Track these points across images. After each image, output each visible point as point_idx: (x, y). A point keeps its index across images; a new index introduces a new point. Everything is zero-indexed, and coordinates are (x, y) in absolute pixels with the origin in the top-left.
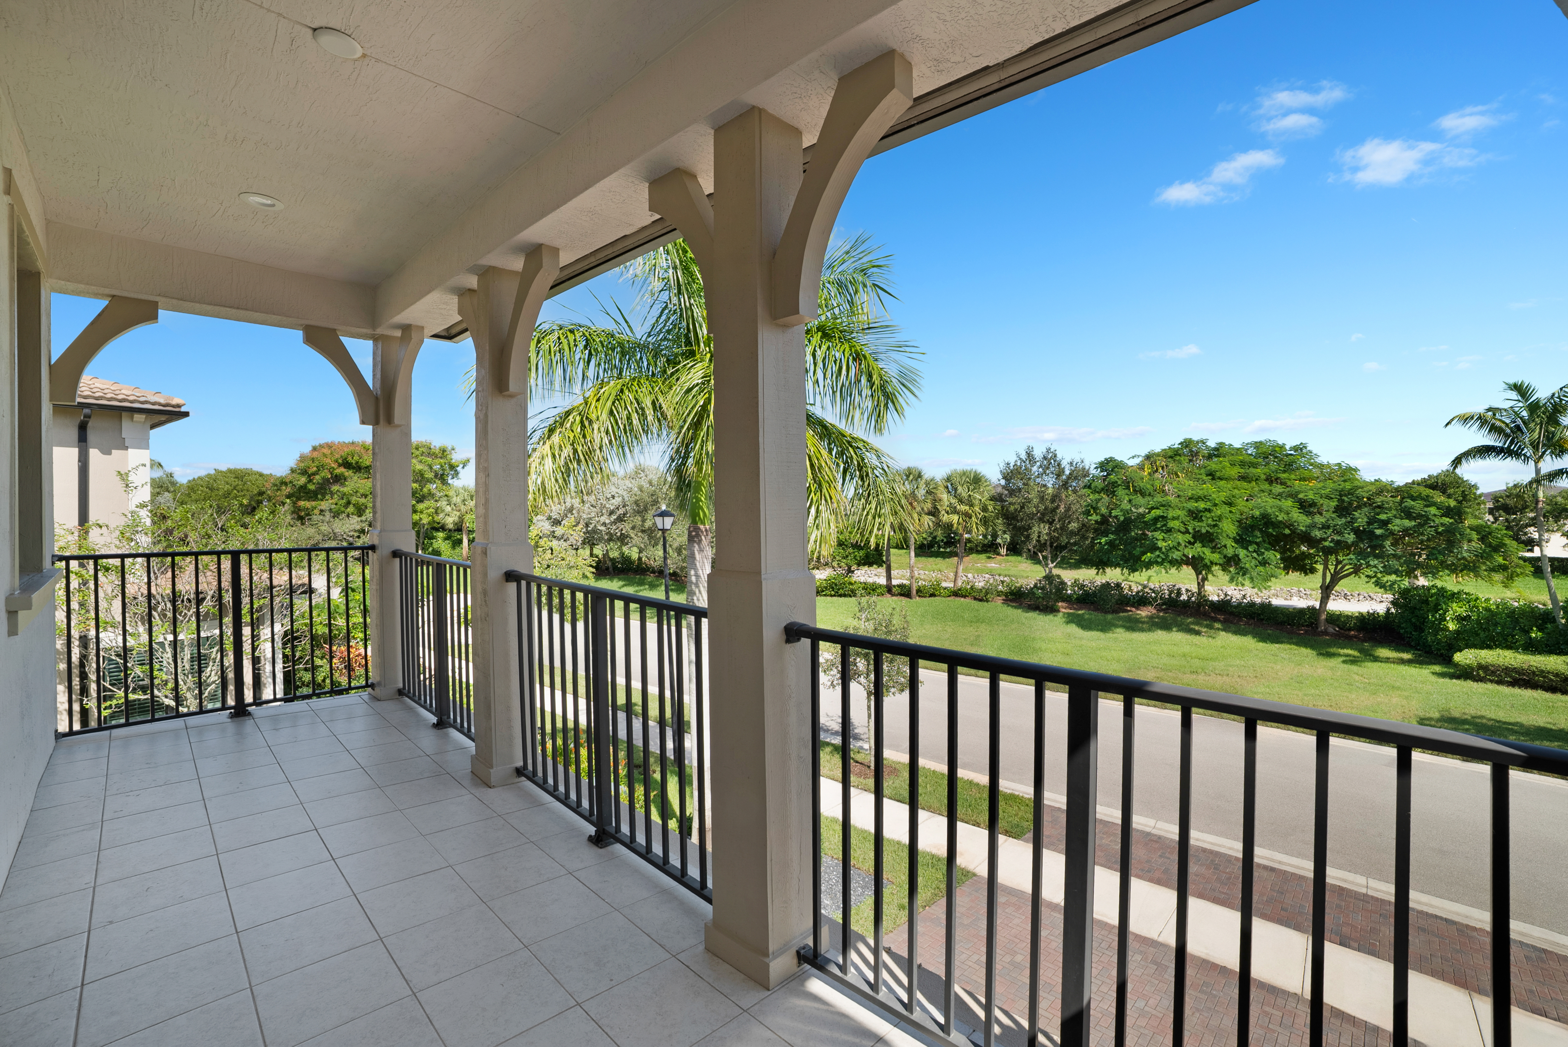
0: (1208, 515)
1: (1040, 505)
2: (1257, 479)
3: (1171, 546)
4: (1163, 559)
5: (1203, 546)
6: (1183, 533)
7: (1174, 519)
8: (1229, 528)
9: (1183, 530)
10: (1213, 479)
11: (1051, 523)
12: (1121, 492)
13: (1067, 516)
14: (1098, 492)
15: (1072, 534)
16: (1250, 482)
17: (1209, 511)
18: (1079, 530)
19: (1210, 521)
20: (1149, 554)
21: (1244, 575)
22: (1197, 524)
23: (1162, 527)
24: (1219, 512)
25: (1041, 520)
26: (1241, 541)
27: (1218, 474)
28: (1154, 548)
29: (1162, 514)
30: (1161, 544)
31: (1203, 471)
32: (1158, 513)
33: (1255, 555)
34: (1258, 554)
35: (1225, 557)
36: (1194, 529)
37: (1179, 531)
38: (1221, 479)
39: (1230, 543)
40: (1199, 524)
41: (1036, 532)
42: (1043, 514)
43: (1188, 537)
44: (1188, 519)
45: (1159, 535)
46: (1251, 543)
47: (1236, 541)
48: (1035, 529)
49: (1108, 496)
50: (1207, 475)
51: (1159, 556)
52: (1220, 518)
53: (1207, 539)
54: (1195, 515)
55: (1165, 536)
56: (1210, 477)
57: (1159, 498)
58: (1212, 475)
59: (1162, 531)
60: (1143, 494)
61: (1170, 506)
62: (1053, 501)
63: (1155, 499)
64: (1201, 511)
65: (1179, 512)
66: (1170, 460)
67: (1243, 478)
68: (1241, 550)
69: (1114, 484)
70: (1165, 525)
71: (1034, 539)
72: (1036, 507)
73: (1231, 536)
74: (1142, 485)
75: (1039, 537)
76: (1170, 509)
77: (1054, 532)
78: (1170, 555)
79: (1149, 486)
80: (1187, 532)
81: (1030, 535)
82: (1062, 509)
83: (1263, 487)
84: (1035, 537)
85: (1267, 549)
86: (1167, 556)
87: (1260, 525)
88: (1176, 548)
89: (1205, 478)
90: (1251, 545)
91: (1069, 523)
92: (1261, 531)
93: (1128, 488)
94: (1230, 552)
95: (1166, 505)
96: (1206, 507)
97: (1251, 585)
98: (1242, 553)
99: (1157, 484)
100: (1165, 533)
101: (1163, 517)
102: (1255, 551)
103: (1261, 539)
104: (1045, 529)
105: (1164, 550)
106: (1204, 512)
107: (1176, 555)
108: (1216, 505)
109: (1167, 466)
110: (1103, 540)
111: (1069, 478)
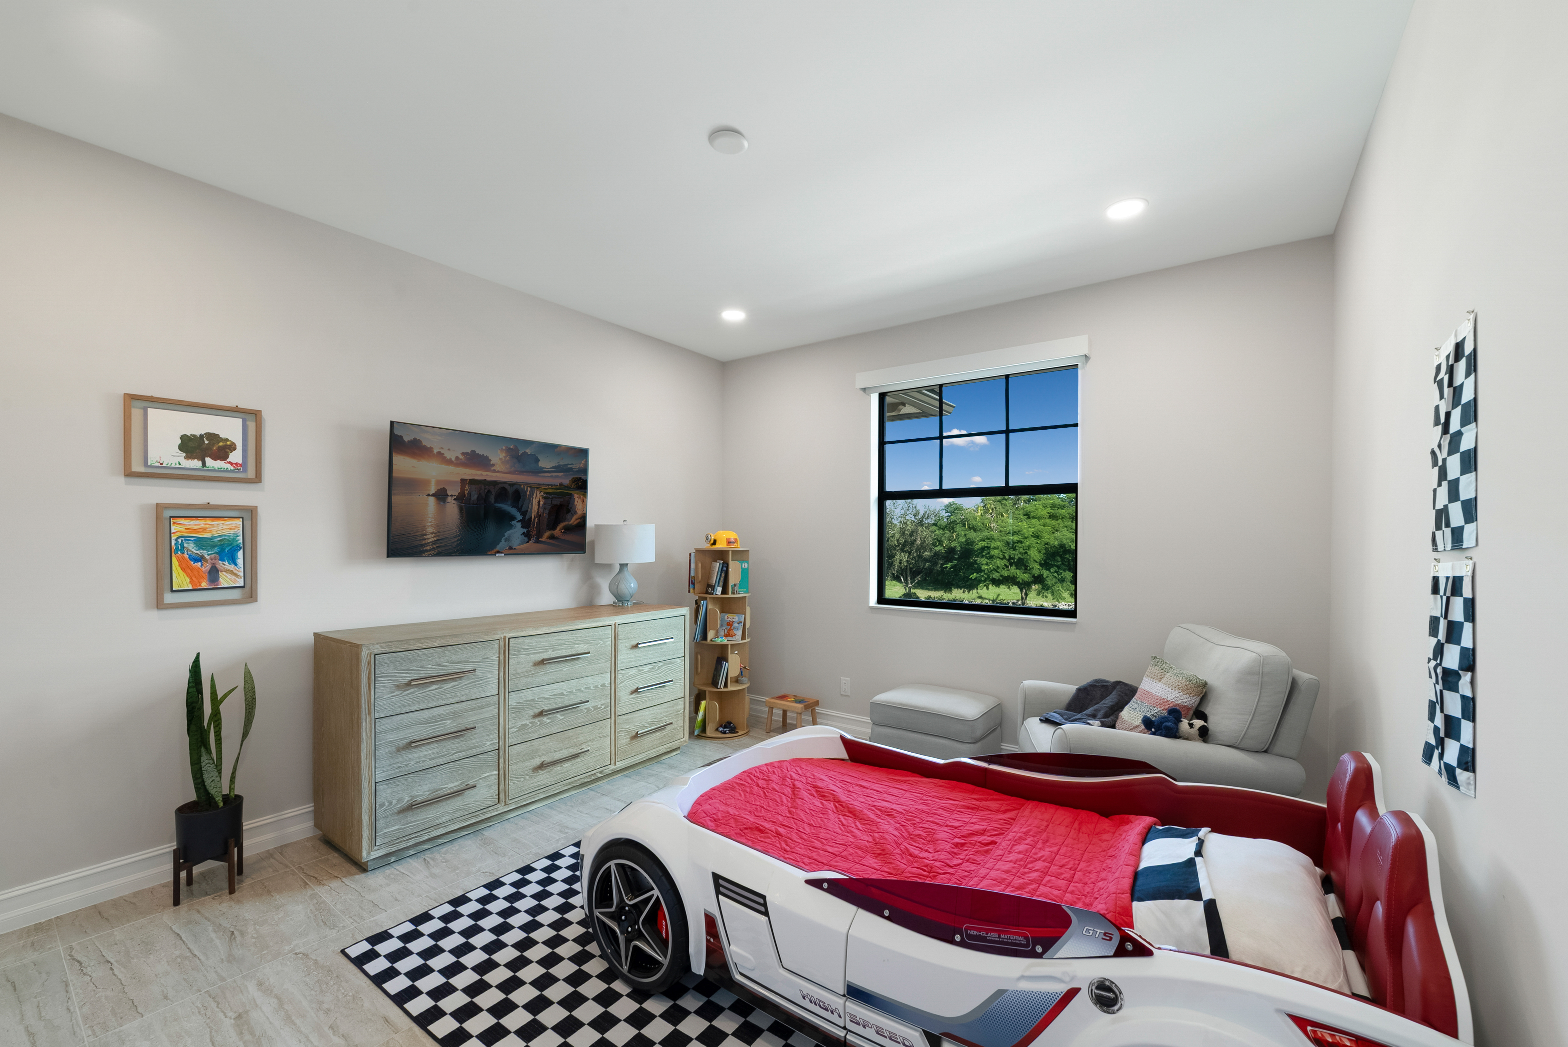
0: (1020, 545)
1: (901, 539)
2: (1063, 518)
3: (992, 569)
4: (986, 578)
5: (1017, 569)
6: (1002, 559)
7: (995, 548)
8: (1035, 555)
9: (1001, 556)
10: (1029, 518)
11: (910, 553)
12: (958, 528)
13: (922, 547)
14: (942, 529)
15: (926, 560)
16: (1057, 520)
17: (1021, 542)
18: (932, 557)
19: (1021, 550)
20: (975, 574)
21: (1047, 590)
22: (1012, 552)
23: (986, 554)
24: (1027, 543)
25: (902, 550)
26: (1045, 565)
27: (1032, 514)
28: (979, 570)
29: (986, 545)
30: (984, 567)
31: (1021, 512)
32: (983, 545)
33: (1055, 574)
34: (1058, 574)
35: (1034, 576)
36: (1010, 556)
37: (999, 558)
38: (1034, 518)
39: (1037, 566)
40: (1014, 552)
41: (898, 560)
42: (904, 545)
43: (1005, 562)
44: (1006, 548)
45: (984, 561)
46: (1052, 566)
47: (1041, 565)
48: (897, 557)
49: (950, 531)
50: (1024, 515)
51: (983, 576)
52: (1029, 547)
53: (1021, 564)
54: (1012, 546)
55: (988, 561)
56: (1026, 517)
57: (985, 533)
58: (1028, 515)
59: (987, 558)
60: (975, 530)
61: (993, 539)
62: (911, 535)
63: (984, 534)
64: (1015, 543)
65: (998, 544)
66: (998, 503)
67: (1052, 517)
68: (1044, 571)
69: (954, 522)
70: (989, 553)
71: (896, 566)
72: (898, 540)
73: (1038, 561)
74: (974, 523)
75: (900, 563)
76: (993, 541)
77: (912, 560)
78: (991, 575)
79: (979, 524)
80: (1004, 557)
81: (893, 562)
82: (918, 542)
83: (1066, 524)
84: (897, 563)
85: (1064, 571)
86: (989, 576)
87: (1060, 552)
88: (996, 570)
89: (1022, 517)
90: (1052, 567)
91: (924, 552)
92: (1061, 556)
93: (964, 525)
94: (1036, 572)
95: (990, 539)
96: (1018, 539)
97: (1052, 598)
98: (1045, 573)
99: (986, 522)
100: (988, 559)
101: (987, 547)
102: (1056, 572)
103: (1060, 563)
104: (905, 557)
105: (986, 572)
106: (1017, 543)
107: (996, 576)
108: (1026, 538)
109: (995, 508)
110: (949, 565)
111: (923, 517)
